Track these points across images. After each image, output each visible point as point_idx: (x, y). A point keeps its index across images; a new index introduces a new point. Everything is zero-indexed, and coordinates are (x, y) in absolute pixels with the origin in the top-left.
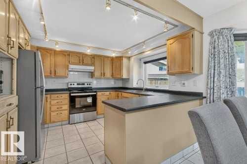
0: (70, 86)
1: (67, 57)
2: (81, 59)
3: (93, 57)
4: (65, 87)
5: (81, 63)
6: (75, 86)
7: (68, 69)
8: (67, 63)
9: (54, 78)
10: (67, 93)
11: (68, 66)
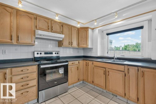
0: (36, 56)
1: (33, 20)
2: (50, 25)
3: (62, 25)
4: (31, 56)
5: (50, 30)
6: (43, 55)
7: (35, 35)
8: (34, 28)
9: (15, 45)
10: (35, 65)
11: (35, 31)
